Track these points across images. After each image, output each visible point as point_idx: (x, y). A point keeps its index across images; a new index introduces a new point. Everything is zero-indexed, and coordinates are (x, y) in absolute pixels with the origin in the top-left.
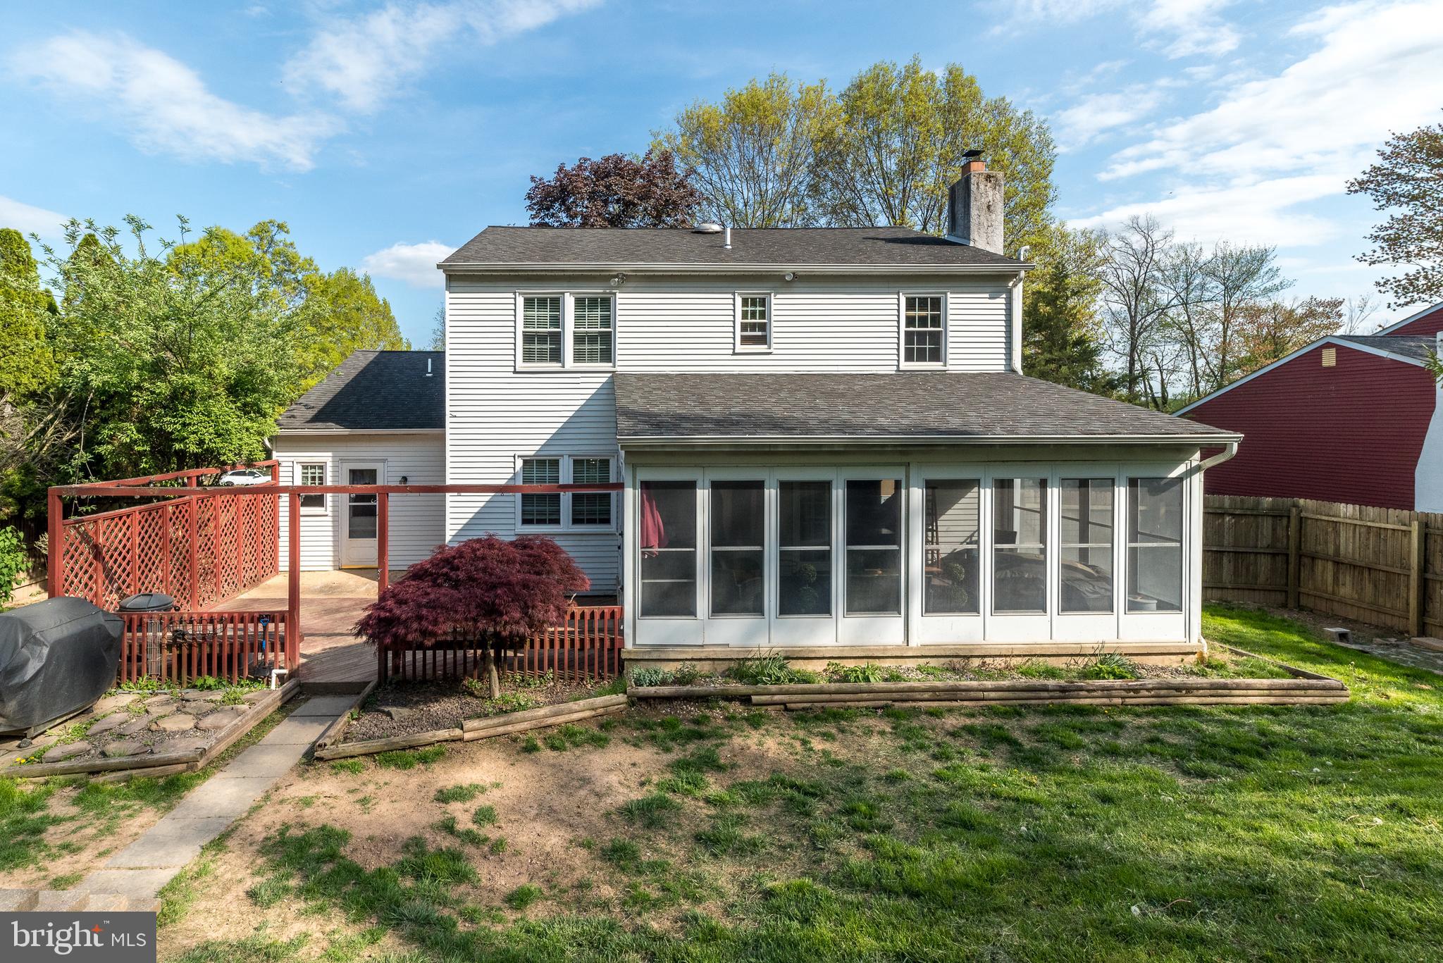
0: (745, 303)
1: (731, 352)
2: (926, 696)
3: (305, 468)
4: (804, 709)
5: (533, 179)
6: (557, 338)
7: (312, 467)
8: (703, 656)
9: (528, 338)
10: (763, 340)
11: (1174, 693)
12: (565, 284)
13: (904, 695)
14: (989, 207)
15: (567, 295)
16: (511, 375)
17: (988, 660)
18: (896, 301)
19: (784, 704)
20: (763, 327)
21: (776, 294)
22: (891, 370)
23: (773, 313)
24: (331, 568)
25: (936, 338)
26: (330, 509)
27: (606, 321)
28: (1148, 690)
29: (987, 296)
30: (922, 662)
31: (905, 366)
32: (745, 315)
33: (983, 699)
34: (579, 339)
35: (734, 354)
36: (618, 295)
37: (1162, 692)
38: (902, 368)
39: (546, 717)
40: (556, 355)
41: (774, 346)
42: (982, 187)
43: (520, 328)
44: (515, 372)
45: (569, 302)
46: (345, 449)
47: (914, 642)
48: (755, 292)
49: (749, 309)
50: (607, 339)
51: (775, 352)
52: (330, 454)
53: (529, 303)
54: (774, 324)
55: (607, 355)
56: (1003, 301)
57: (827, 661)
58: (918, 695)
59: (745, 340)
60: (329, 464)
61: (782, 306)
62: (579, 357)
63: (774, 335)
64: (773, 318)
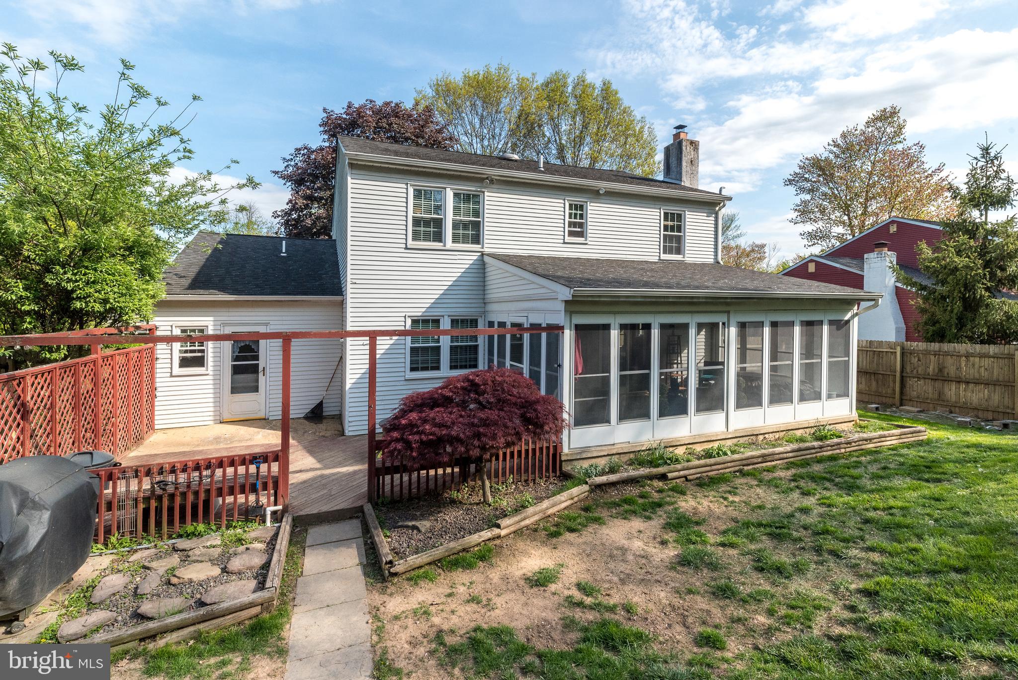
0: (571, 205)
1: (562, 241)
2: (760, 460)
4: (697, 478)
5: (325, 110)
6: (439, 223)
7: (192, 331)
8: (614, 452)
9: (417, 222)
10: (581, 234)
11: (865, 442)
12: (446, 181)
13: (749, 461)
14: (691, 161)
15: (448, 190)
16: (403, 250)
17: (767, 436)
18: (658, 214)
19: (685, 477)
20: (581, 225)
21: (591, 202)
22: (656, 259)
23: (589, 216)
24: (211, 423)
25: (679, 240)
26: (210, 368)
27: (477, 213)
28: (855, 442)
29: (705, 215)
30: (735, 441)
32: (570, 214)
33: (787, 458)
34: (455, 226)
35: (564, 243)
36: (486, 194)
37: (861, 443)
38: (662, 258)
39: (547, 509)
40: (438, 237)
41: (589, 239)
42: (688, 148)
43: (411, 214)
44: (406, 248)
45: (450, 194)
46: (227, 314)
47: (731, 429)
48: (578, 199)
49: (573, 212)
50: (477, 226)
51: (590, 243)
52: (211, 318)
53: (418, 194)
54: (589, 223)
55: (477, 239)
56: (713, 219)
57: (685, 447)
58: (755, 460)
59: (571, 234)
60: (211, 327)
61: (595, 211)
62: (455, 239)
63: (589, 231)
64: (589, 220)
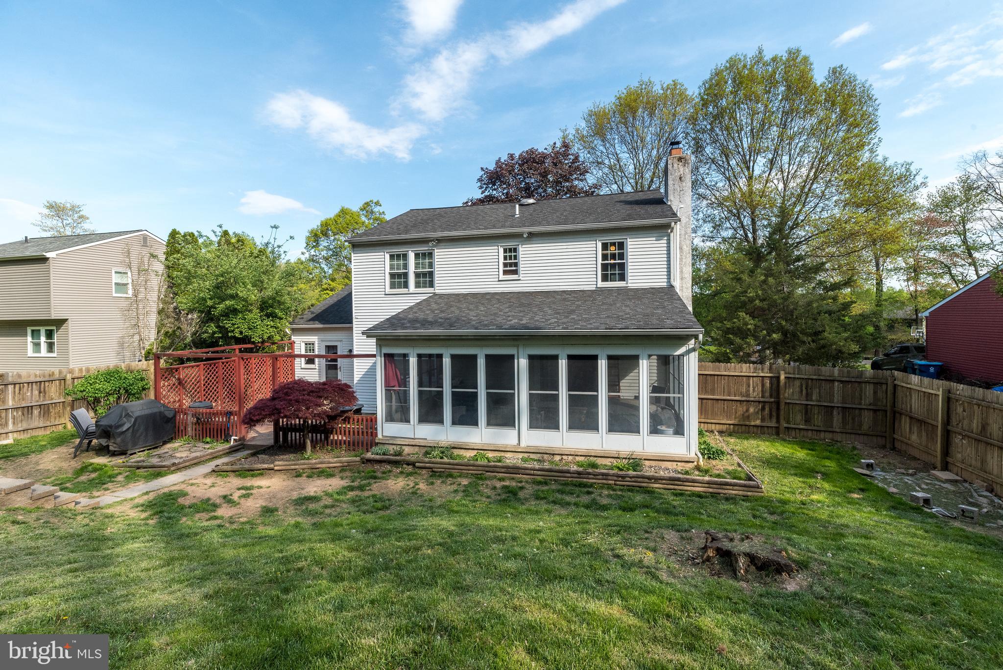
0: (505, 251)
1: (497, 280)
2: (503, 470)
3: (306, 344)
6: (406, 275)
7: (310, 344)
8: (413, 444)
9: (392, 276)
10: (515, 272)
12: (409, 246)
13: (491, 469)
14: (680, 178)
15: (410, 252)
16: (384, 296)
17: (564, 457)
18: (595, 245)
19: (432, 468)
20: (516, 265)
21: (522, 245)
22: (593, 288)
23: (521, 256)
25: (622, 267)
26: (317, 365)
27: (431, 265)
29: (656, 239)
30: (526, 455)
31: (601, 284)
32: (505, 258)
33: (534, 475)
34: (417, 275)
35: (499, 281)
36: (436, 251)
38: (598, 286)
40: (406, 285)
41: (521, 275)
42: (675, 165)
43: (388, 270)
44: (386, 294)
45: (411, 256)
46: (323, 335)
47: (523, 444)
48: (510, 244)
49: (508, 254)
50: (431, 274)
51: (522, 279)
52: (317, 337)
53: (392, 257)
54: (521, 262)
55: (431, 285)
56: (664, 242)
57: (476, 451)
58: (498, 470)
59: (505, 273)
60: (316, 343)
61: (526, 252)
62: (418, 285)
63: (521, 269)
64: (521, 259)
